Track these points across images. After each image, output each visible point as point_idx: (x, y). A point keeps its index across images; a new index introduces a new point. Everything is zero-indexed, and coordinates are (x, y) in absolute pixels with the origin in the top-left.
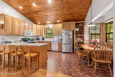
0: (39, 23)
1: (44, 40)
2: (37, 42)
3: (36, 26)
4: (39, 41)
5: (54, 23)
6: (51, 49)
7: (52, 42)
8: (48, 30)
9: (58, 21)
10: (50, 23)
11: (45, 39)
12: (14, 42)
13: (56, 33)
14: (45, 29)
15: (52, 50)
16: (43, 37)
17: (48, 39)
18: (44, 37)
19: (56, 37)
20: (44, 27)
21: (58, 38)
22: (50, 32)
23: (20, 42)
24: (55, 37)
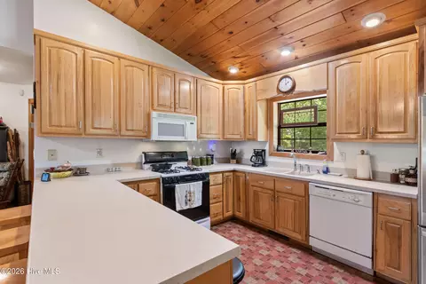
0: (234, 71)
1: (264, 164)
2: (223, 172)
3: (221, 87)
4: (234, 171)
5: (337, 44)
6: (307, 235)
7: (313, 190)
8: (291, 106)
9: (372, 23)
10: (301, 52)
11: (269, 159)
12: (108, 171)
13: (349, 123)
14: (270, 101)
15: (313, 243)
16: (259, 147)
17: (291, 161)
18: (267, 148)
19: (353, 150)
20: (264, 91)
21: (366, 157)
22: (305, 117)
23: (137, 168)
24: (342, 154)
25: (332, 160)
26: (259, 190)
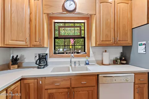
1: (47, 65)
18: (48, 53)
25: (90, 57)
26: (54, 91)
